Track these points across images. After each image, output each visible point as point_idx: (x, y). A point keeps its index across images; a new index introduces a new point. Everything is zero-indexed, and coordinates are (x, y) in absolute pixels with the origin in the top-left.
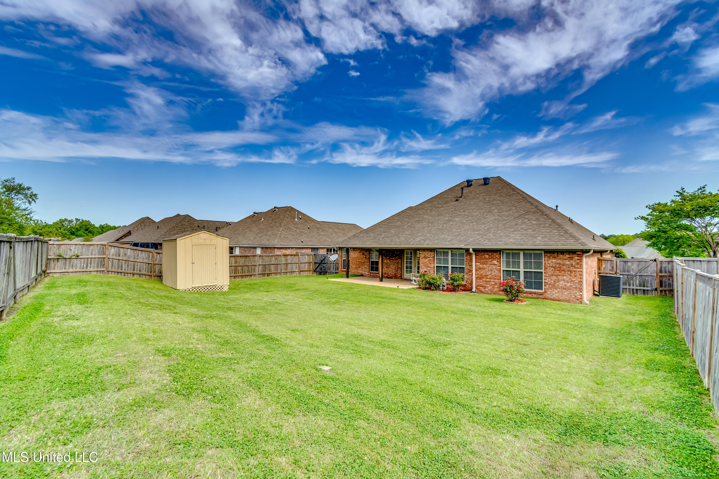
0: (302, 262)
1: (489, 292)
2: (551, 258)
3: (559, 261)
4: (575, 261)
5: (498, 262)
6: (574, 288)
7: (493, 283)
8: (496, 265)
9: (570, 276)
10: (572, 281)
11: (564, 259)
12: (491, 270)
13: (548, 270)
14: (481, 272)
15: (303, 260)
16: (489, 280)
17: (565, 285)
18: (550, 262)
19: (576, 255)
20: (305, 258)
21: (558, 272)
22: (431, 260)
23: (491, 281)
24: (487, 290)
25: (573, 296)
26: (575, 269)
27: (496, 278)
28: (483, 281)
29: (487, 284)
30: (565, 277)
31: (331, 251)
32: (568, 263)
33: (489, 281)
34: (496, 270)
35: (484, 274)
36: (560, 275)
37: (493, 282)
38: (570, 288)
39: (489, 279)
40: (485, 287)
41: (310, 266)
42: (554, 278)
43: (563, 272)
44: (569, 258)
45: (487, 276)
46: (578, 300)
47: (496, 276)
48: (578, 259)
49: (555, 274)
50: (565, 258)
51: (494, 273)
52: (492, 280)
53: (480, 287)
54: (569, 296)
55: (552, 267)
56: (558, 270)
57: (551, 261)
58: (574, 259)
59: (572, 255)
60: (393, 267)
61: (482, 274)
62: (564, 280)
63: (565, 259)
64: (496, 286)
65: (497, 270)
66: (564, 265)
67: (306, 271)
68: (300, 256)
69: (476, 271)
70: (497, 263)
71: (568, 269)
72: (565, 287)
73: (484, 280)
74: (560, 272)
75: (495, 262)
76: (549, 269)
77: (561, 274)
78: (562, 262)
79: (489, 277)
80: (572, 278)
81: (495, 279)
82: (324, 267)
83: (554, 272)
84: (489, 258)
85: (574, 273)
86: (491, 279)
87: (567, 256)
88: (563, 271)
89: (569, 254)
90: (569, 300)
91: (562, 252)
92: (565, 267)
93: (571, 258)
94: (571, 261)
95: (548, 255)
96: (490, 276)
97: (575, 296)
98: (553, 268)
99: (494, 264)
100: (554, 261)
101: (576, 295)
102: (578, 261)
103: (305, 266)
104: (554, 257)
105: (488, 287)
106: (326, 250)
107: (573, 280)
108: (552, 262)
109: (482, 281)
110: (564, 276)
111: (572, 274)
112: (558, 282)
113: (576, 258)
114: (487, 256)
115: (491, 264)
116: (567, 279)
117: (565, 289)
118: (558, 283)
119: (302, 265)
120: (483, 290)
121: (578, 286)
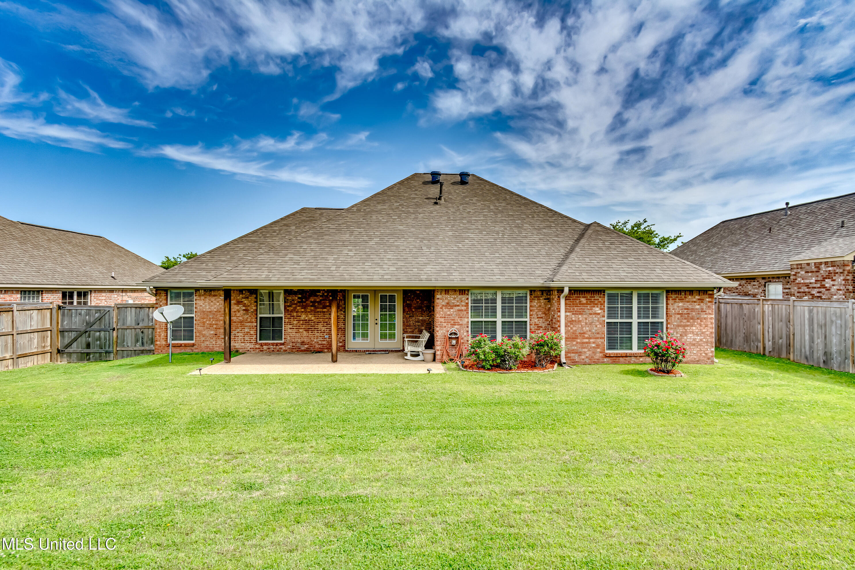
0: (21, 329)
1: (587, 360)
2: (677, 300)
3: (687, 305)
4: (706, 304)
5: (601, 309)
6: (704, 342)
7: (593, 345)
8: (599, 314)
9: (701, 325)
10: (703, 333)
11: (692, 302)
12: (591, 324)
13: (673, 319)
14: (574, 329)
15: (25, 323)
16: (587, 340)
17: (694, 340)
18: (675, 307)
19: (707, 296)
20: (31, 318)
21: (685, 321)
22: (462, 310)
23: (589, 343)
24: (583, 357)
25: (704, 354)
26: (706, 316)
27: (598, 336)
28: (577, 343)
29: (584, 348)
30: (694, 328)
31: (71, 296)
32: (698, 307)
33: (587, 343)
34: (597, 323)
35: (579, 331)
36: (688, 326)
37: (594, 343)
38: (700, 343)
39: (587, 338)
40: (580, 354)
41: (44, 339)
42: (681, 329)
43: (691, 321)
44: (699, 299)
45: (584, 333)
46: (709, 359)
47: (598, 333)
48: (709, 302)
49: (682, 323)
50: (694, 300)
51: (595, 328)
52: (592, 340)
53: (573, 355)
54: (699, 355)
55: (678, 314)
56: (685, 319)
57: (676, 304)
58: (705, 302)
59: (703, 296)
60: (323, 328)
61: (576, 330)
62: (693, 332)
63: (695, 302)
64: (599, 350)
65: (600, 324)
66: (693, 310)
67: (33, 354)
68: (16, 313)
69: (566, 326)
70: (599, 312)
71: (698, 316)
72: (694, 342)
73: (579, 341)
74: (688, 322)
75: (597, 309)
76: (675, 317)
77: (689, 323)
78: (690, 307)
79: (586, 336)
80: (702, 328)
81: (598, 338)
82: (99, 339)
83: (681, 322)
84: (587, 304)
85: (704, 321)
86: (591, 338)
87: (697, 297)
88: (692, 319)
89: (699, 295)
90: (698, 361)
91: (691, 291)
92: (694, 313)
93: (702, 300)
94: (702, 304)
95: (674, 296)
96: (589, 333)
97: (706, 354)
98: (679, 316)
99: (596, 314)
100: (681, 304)
101: (707, 352)
102: (709, 304)
103: (31, 340)
104: (681, 300)
105: (585, 352)
106: (60, 295)
107: (704, 331)
108: (678, 307)
109: (574, 343)
110: (692, 326)
111: (702, 323)
112: (686, 336)
113: (707, 300)
114: (584, 300)
115: (591, 314)
116: (697, 331)
117: (694, 345)
118: (685, 338)
119: (22, 340)
120: (577, 358)
121: (709, 340)
